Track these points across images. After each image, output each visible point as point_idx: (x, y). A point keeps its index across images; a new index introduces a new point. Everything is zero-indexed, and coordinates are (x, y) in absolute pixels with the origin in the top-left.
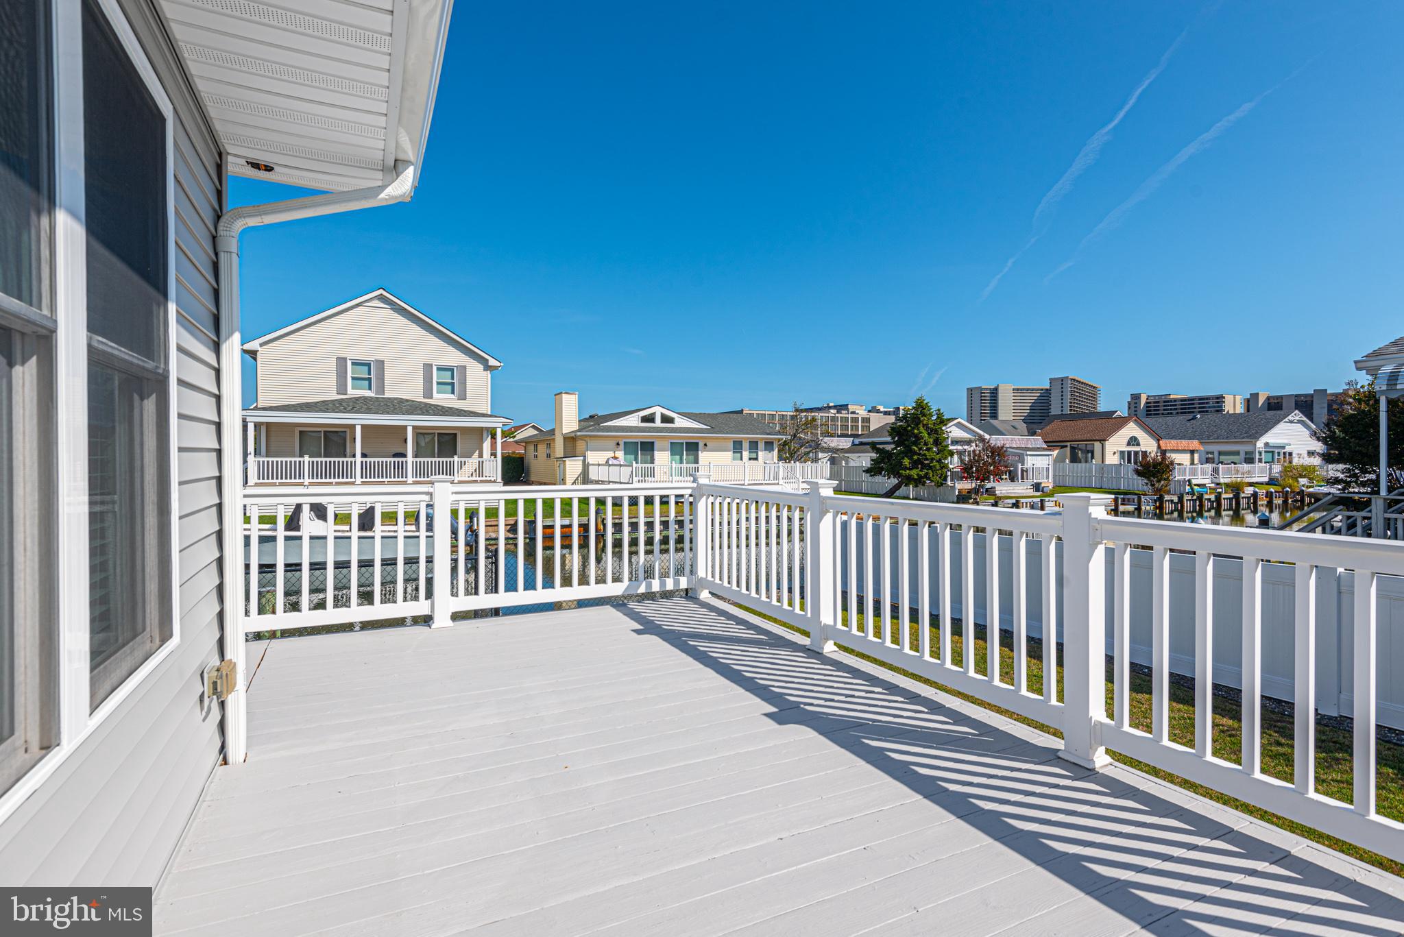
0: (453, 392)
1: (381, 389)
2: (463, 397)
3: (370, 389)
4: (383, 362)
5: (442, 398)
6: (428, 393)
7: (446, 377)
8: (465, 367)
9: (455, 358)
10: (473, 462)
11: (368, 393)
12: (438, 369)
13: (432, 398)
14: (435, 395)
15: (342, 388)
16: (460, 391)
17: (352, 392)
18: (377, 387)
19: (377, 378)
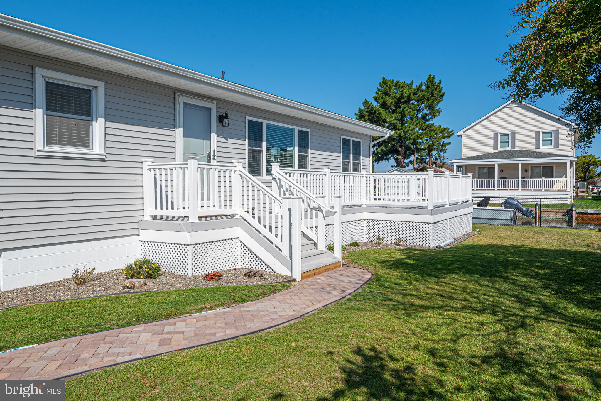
0: (551, 145)
1: (514, 146)
2: (557, 146)
3: (509, 147)
4: (514, 133)
5: (545, 148)
6: (537, 146)
7: (548, 137)
8: (558, 131)
9: (552, 126)
10: (562, 181)
11: (508, 149)
12: (543, 133)
13: (539, 148)
14: (541, 146)
15: (496, 148)
16: (555, 143)
17: (500, 149)
18: (512, 145)
19: (512, 141)
